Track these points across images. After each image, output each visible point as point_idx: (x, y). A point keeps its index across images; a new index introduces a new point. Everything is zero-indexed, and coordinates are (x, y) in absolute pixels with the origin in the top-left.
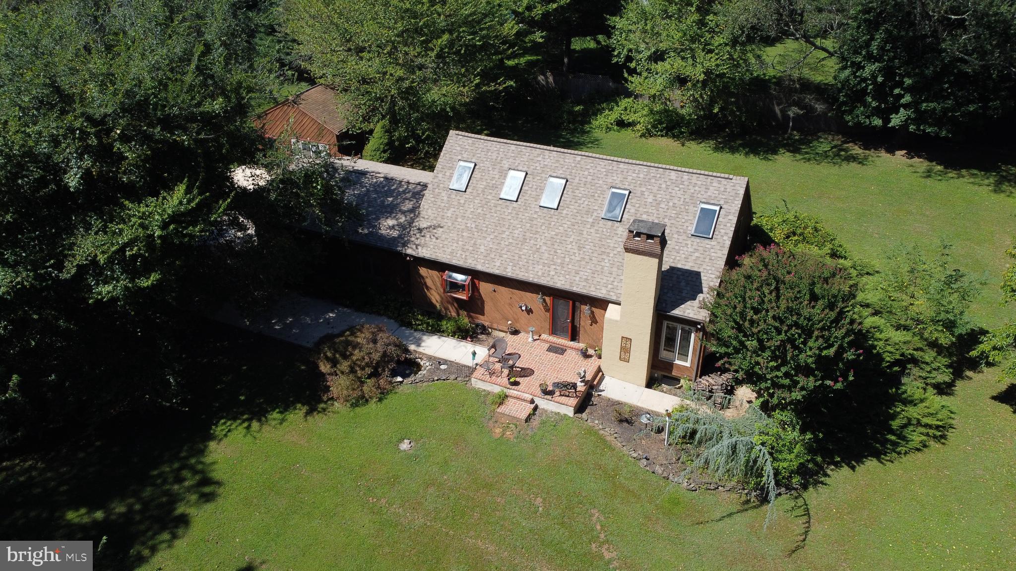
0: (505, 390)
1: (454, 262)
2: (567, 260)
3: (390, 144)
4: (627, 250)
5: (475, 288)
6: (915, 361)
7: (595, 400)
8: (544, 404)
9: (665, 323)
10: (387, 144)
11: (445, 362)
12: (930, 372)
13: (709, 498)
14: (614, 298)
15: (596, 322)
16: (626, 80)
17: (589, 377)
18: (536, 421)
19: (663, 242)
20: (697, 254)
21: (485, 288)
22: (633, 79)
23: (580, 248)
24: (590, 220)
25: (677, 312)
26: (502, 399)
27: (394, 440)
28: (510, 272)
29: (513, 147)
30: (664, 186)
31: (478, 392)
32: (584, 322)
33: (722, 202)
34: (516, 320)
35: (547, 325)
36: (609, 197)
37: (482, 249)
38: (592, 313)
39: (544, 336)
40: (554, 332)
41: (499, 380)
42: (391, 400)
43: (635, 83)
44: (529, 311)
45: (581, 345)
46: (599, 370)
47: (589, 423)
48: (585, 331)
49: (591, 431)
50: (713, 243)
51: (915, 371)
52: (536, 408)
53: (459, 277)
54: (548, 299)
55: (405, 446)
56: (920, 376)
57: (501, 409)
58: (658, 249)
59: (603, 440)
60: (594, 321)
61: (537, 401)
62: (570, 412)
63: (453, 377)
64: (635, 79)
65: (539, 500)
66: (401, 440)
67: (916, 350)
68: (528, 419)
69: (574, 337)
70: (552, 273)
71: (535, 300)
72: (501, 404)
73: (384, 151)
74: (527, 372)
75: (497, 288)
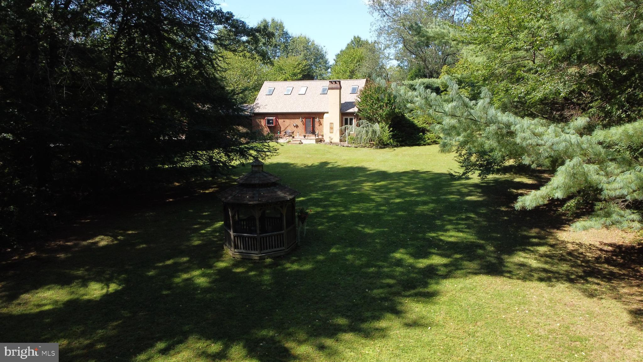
1: (270, 111)
2: (309, 105)
4: (329, 89)
5: (277, 121)
8: (305, 141)
9: (344, 115)
14: (326, 111)
15: (321, 125)
20: (352, 98)
21: (280, 121)
23: (313, 102)
24: (316, 95)
25: (348, 111)
28: (290, 111)
29: (288, 82)
32: (317, 125)
33: (359, 86)
35: (304, 130)
36: (322, 89)
38: (320, 121)
39: (303, 135)
44: (297, 126)
45: (316, 134)
46: (323, 138)
48: (317, 129)
50: (356, 95)
52: (302, 143)
54: (303, 120)
58: (339, 86)
62: (313, 142)
69: (313, 133)
70: (305, 108)
72: (290, 142)
75: (285, 120)
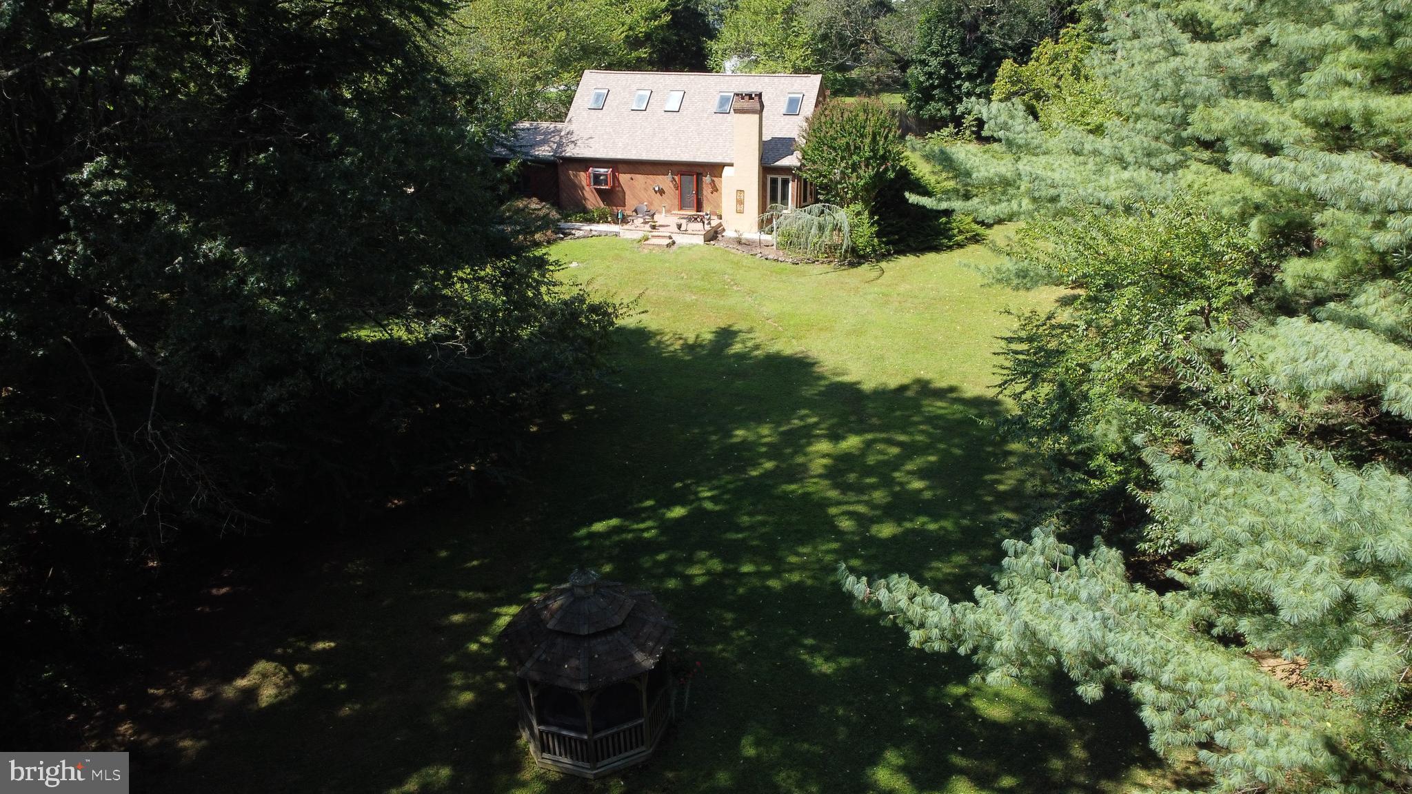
0: (648, 233)
1: (598, 157)
2: (690, 142)
4: (736, 111)
5: (615, 178)
7: (719, 237)
8: (681, 239)
9: (769, 174)
11: (596, 231)
17: (713, 225)
18: (674, 248)
19: (762, 105)
20: (788, 127)
21: (624, 178)
23: (699, 134)
24: (705, 116)
25: (778, 163)
26: (646, 239)
28: (644, 156)
29: (639, 76)
30: (760, 87)
31: (625, 240)
32: (707, 191)
33: (804, 92)
35: (676, 202)
36: (718, 98)
37: (620, 144)
38: (713, 181)
39: (676, 210)
40: (682, 205)
41: (642, 229)
42: (556, 246)
44: (661, 192)
45: (705, 213)
46: (720, 225)
47: (716, 246)
49: (718, 249)
50: (799, 119)
52: (674, 242)
53: (602, 170)
54: (676, 178)
55: (574, 265)
57: (647, 242)
58: (758, 107)
60: (715, 189)
61: (675, 237)
62: (700, 240)
63: (604, 235)
66: (571, 263)
68: (669, 245)
69: (699, 208)
70: (679, 152)
71: (665, 181)
74: (663, 225)
75: (633, 176)
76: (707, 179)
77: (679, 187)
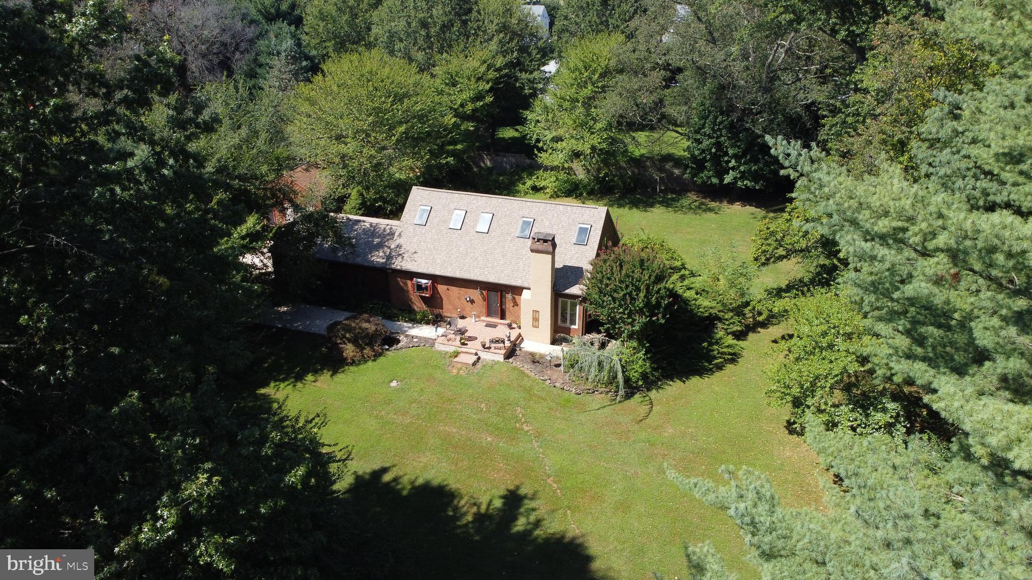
0: (458, 349)
1: (420, 271)
2: (496, 264)
3: (363, 204)
4: (532, 251)
5: (434, 288)
6: (720, 319)
7: (518, 352)
8: (485, 356)
9: (560, 300)
10: (361, 204)
11: (417, 337)
12: (728, 325)
13: (589, 398)
14: (526, 285)
15: (517, 305)
16: (536, 156)
17: (512, 339)
18: (479, 365)
19: (554, 246)
20: (577, 255)
21: (441, 288)
22: (541, 155)
23: (503, 256)
24: (510, 239)
25: (568, 291)
26: (456, 354)
27: (387, 381)
28: (458, 274)
29: (456, 195)
30: (556, 215)
31: (440, 352)
32: (509, 305)
33: (592, 223)
34: (463, 309)
35: (484, 310)
36: (520, 223)
37: (439, 261)
38: (514, 298)
39: (483, 318)
40: (489, 314)
41: (454, 343)
42: (381, 360)
43: (544, 158)
44: (472, 302)
45: (507, 322)
46: (520, 335)
47: (514, 364)
48: (510, 312)
49: (515, 368)
50: (587, 247)
51: (720, 325)
52: (479, 358)
53: (424, 281)
54: (484, 292)
55: (394, 384)
56: (723, 328)
57: (456, 359)
58: (551, 249)
59: (523, 372)
60: (516, 304)
61: (481, 354)
62: (501, 358)
63: (423, 344)
64: (543, 155)
65: (483, 405)
66: (391, 381)
67: (719, 311)
68: (474, 364)
69: (503, 317)
70: (486, 273)
71: (475, 294)
72: (456, 356)
73: (360, 209)
74: (471, 339)
75: (449, 287)
76: (509, 296)
77: (487, 299)
